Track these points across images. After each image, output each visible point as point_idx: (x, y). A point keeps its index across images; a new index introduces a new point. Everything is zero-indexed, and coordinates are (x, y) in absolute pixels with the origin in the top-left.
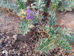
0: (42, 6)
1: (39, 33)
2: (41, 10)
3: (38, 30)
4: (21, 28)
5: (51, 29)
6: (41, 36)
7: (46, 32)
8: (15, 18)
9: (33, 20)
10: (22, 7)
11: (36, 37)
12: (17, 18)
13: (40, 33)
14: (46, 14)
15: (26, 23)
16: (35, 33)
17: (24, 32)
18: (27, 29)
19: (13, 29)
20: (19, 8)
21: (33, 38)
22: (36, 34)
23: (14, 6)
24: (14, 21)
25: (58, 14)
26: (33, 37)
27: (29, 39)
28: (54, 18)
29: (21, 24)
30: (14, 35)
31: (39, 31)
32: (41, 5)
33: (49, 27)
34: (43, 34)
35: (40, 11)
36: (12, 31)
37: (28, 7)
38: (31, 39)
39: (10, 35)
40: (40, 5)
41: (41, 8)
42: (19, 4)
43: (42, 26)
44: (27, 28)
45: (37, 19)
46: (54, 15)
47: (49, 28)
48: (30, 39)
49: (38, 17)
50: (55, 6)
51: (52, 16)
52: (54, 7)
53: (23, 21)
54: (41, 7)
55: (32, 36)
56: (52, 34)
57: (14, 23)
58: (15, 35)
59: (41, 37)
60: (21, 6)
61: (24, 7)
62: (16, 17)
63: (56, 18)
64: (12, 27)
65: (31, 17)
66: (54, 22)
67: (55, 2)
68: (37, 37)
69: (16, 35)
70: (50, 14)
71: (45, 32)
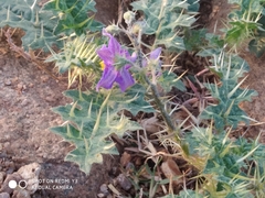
0: (177, 21)
1: (151, 163)
2: (168, 41)
3: (151, 147)
4: (69, 134)
5: (219, 148)
6: (163, 177)
7: (191, 161)
8: (33, 77)
9: (130, 94)
10: (78, 21)
11: (136, 181)
12: (43, 78)
13: (156, 161)
14: (189, 63)
15: (93, 109)
16: (133, 160)
17: (84, 154)
18: (102, 138)
19: (22, 135)
20: (60, 29)
21: (118, 186)
22: (137, 168)
23: (30, 15)
24: (27, 90)
25: (256, 67)
26: (121, 178)
27: (99, 191)
28: (239, 91)
29: (72, 113)
30: (27, 163)
31: (153, 153)
32: (174, 16)
33: (211, 136)
34: (174, 170)
35: (163, 47)
36: (16, 144)
37: (110, 28)
38: (111, 192)
39: (7, 163)
40: (169, 14)
41: (169, 30)
42: (60, 6)
43: (172, 128)
44: (99, 134)
45: (153, 89)
46: (239, 73)
47: (210, 141)
48: (104, 188)
49: (154, 81)
50: (243, 27)
51: (226, 77)
52: (238, 33)
53: (81, 99)
54: (172, 25)
55: (113, 175)
56: (226, 174)
57: (25, 99)
58: (30, 167)
59: (163, 182)
60: (72, 19)
61: (85, 25)
62: (36, 69)
63: (246, 90)
64: (13, 120)
65: (119, 79)
66: (236, 110)
67: (246, 7)
68: (140, 184)
69: (35, 165)
70: (216, 68)
71: (184, 157)
